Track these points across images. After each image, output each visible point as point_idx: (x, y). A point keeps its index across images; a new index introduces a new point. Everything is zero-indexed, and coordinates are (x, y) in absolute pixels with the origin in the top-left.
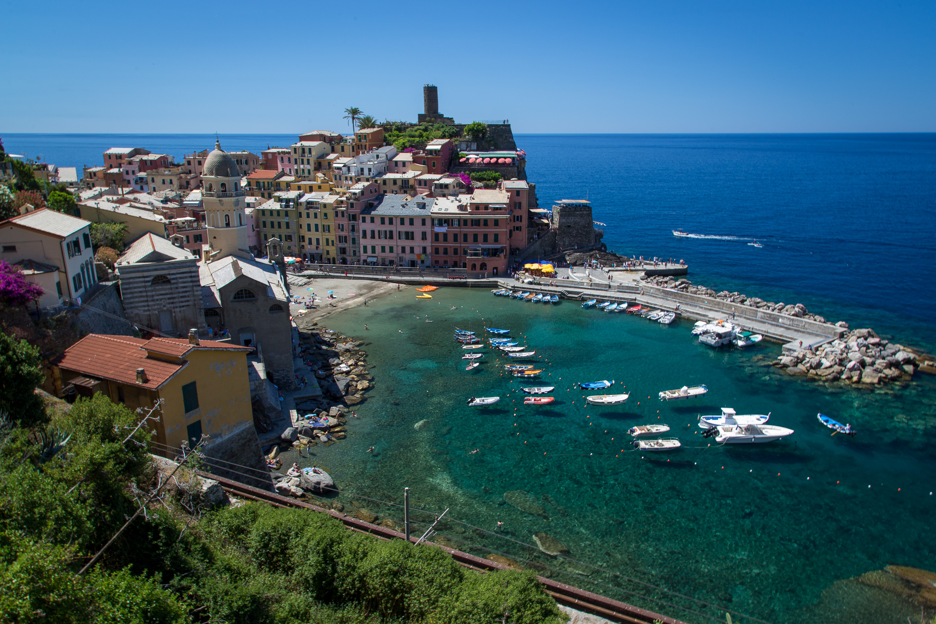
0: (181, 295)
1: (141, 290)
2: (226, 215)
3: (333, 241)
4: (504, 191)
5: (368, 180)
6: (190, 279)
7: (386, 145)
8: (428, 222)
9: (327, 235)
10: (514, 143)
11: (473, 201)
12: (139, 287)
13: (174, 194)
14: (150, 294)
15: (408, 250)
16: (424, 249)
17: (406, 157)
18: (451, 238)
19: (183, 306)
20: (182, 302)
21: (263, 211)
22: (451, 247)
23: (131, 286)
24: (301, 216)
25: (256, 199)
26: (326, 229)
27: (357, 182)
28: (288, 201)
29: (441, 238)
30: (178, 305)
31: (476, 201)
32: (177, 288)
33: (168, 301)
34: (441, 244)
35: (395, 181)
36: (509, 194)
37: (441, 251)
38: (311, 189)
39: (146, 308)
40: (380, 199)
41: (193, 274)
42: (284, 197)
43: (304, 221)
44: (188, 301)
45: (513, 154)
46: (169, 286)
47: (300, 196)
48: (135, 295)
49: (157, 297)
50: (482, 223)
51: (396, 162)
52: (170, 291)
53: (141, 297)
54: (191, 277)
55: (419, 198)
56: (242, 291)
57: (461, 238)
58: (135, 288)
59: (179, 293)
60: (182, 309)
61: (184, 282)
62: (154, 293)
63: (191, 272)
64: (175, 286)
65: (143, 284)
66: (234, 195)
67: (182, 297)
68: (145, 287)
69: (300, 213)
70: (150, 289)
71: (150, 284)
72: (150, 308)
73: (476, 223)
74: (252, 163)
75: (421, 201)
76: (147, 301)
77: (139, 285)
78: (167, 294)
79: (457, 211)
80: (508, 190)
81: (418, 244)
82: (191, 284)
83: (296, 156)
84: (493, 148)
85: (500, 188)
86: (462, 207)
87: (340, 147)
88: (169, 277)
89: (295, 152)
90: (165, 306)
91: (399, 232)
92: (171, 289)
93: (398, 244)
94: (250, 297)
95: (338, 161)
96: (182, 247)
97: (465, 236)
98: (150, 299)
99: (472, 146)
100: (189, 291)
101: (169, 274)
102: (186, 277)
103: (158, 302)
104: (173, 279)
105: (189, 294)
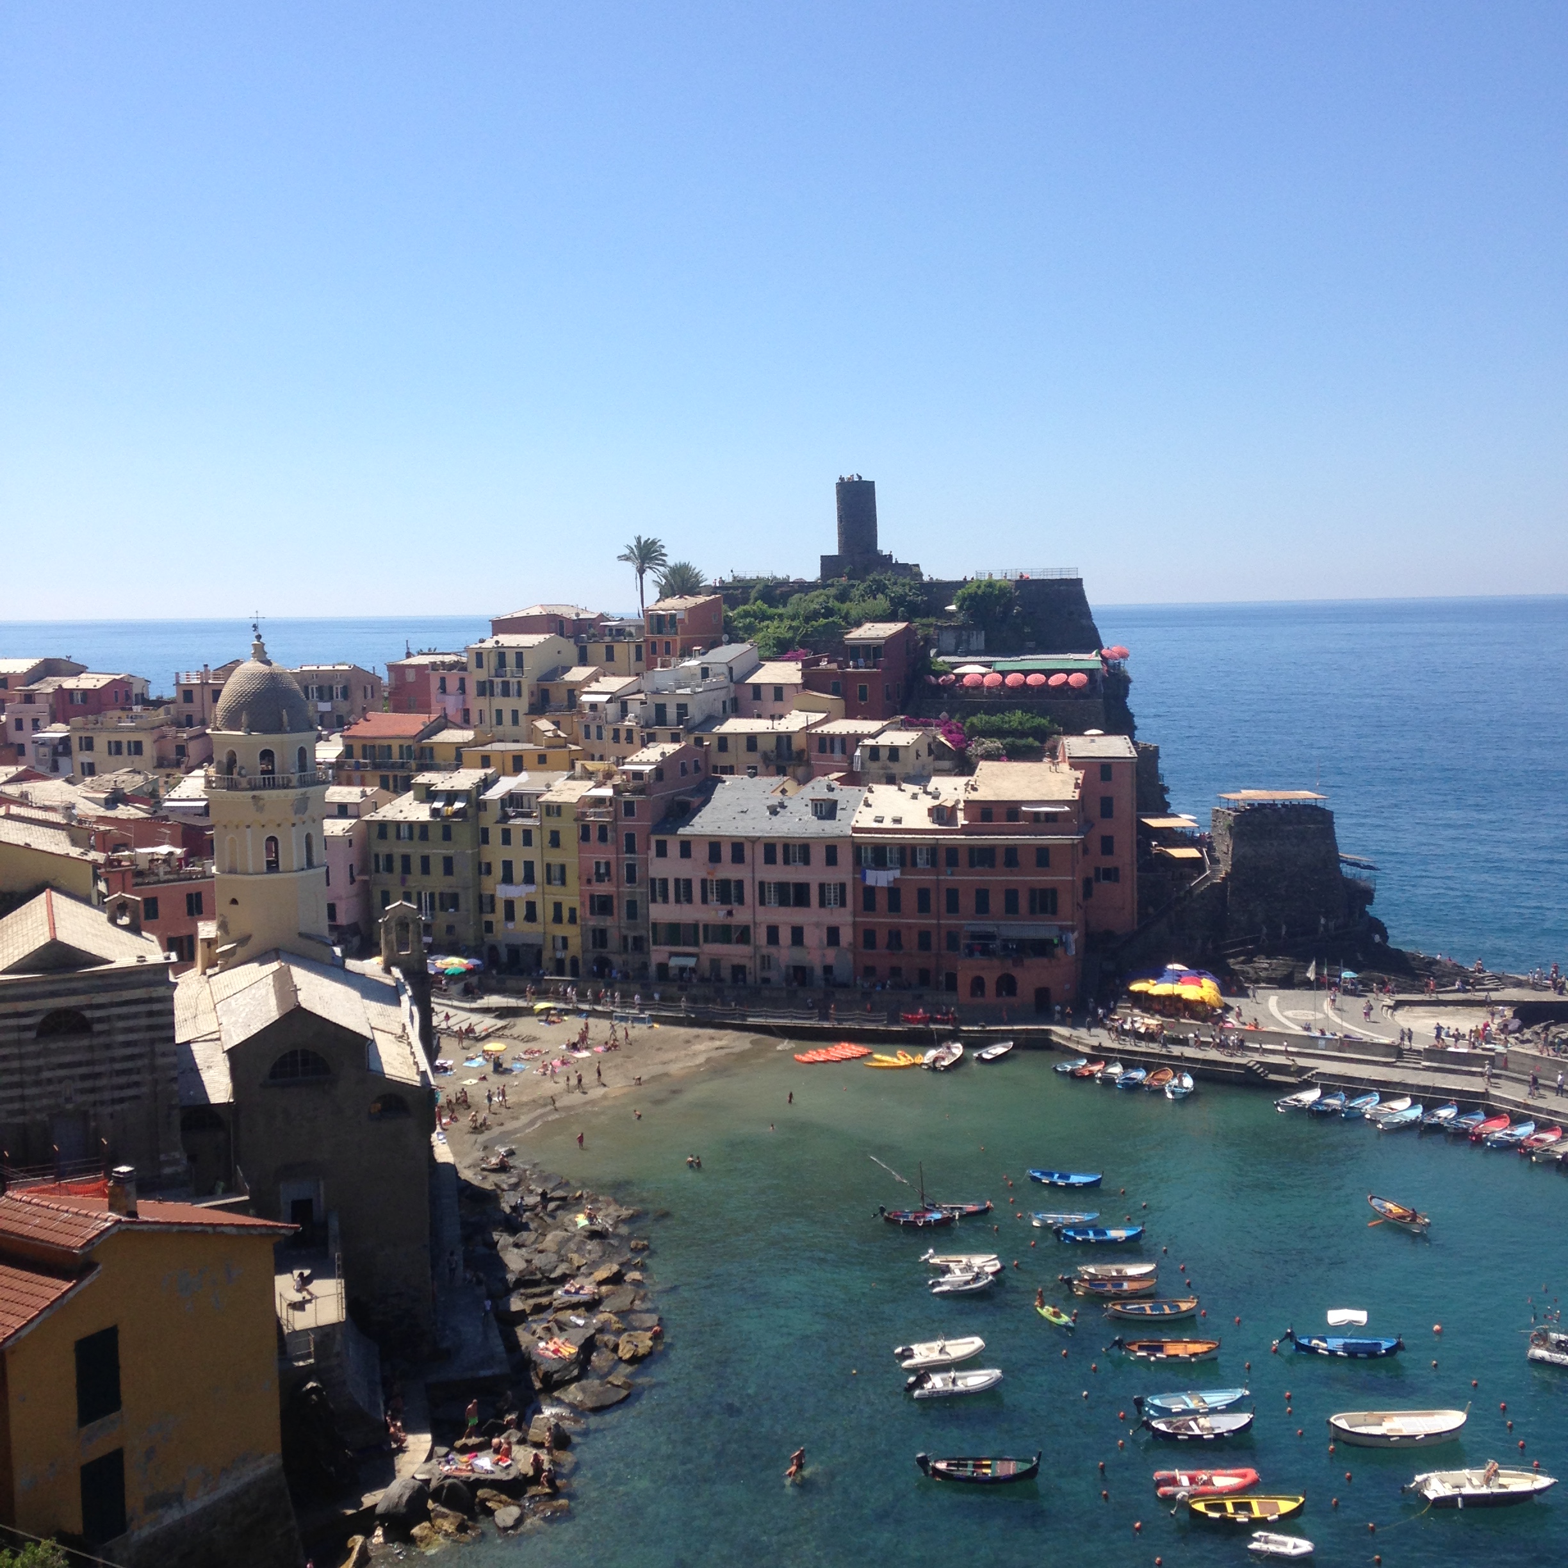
0: (118, 1066)
1: (6, 1051)
2: (272, 839)
3: (573, 911)
4: (1065, 767)
5: (675, 739)
6: (143, 1022)
7: (729, 643)
8: (845, 857)
9: (556, 893)
10: (1094, 630)
11: (974, 796)
12: (2, 1045)
13: (139, 780)
14: (29, 1063)
15: (785, 936)
16: (833, 934)
17: (785, 672)
18: (909, 900)
19: (122, 1100)
20: (121, 1087)
21: (383, 826)
22: (909, 927)
24: (485, 840)
25: (364, 794)
26: (557, 875)
27: (644, 745)
28: (451, 796)
29: (882, 901)
30: (107, 1096)
31: (981, 795)
32: (108, 1047)
33: (80, 1085)
34: (882, 920)
35: (752, 739)
36: (1080, 774)
37: (882, 938)
38: (518, 765)
39: (17, 1106)
40: (705, 791)
41: (156, 1007)
42: (441, 787)
43: (496, 853)
44: (137, 1084)
45: (1091, 660)
46: (85, 1042)
47: (486, 784)
49: (50, 1074)
50: (1000, 857)
51: (757, 687)
52: (88, 1056)
53: (4, 1071)
54: (150, 1014)
55: (818, 788)
56: (293, 1053)
57: (938, 902)
59: (113, 1060)
60: (118, 1107)
61: (131, 1030)
62: (41, 1062)
63: (150, 1000)
64: (102, 1040)
65: (14, 1036)
66: (295, 782)
67: (120, 1072)
68: (19, 1043)
69: (485, 832)
70: (31, 1048)
71: (32, 1034)
72: (27, 1105)
73: (983, 856)
74: (360, 693)
75: (824, 794)
76: (21, 1085)
77: (3, 1037)
78: (79, 1064)
79: (927, 824)
80: (1076, 763)
81: (814, 919)
83: (482, 675)
84: (1031, 644)
85: (1053, 756)
86: (941, 814)
87: (602, 649)
88: (87, 1014)
89: (480, 665)
90: (68, 1100)
91: (762, 884)
92: (91, 1048)
93: (759, 919)
94: (316, 1072)
95: (595, 686)
96: (134, 929)
97: (953, 896)
98: (27, 1078)
99: (973, 640)
101: (90, 1007)
102: (135, 1016)
103: (51, 1088)
104: (100, 1020)
105: (140, 1063)
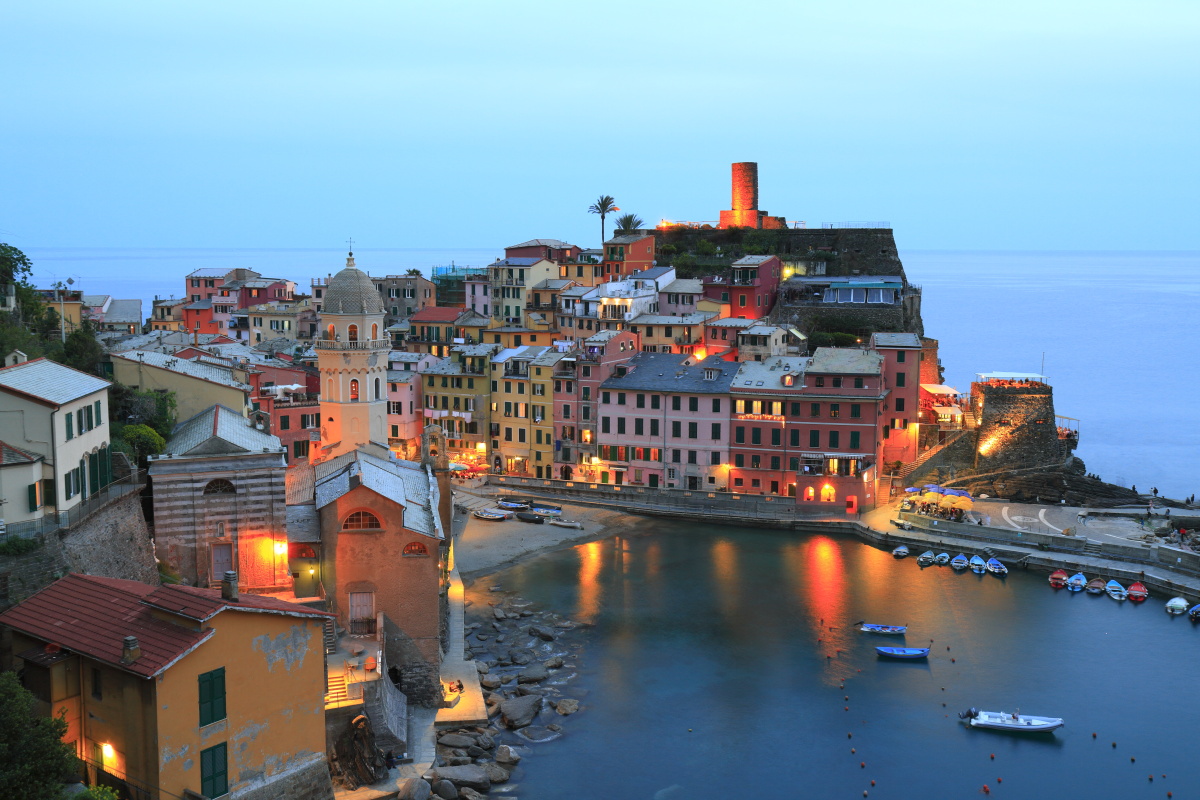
0: (251, 515)
1: (185, 503)
2: (354, 381)
3: (549, 436)
4: (874, 352)
6: (267, 489)
7: (658, 266)
8: (725, 406)
9: (538, 424)
10: (899, 263)
11: (813, 369)
12: (183, 499)
14: (199, 511)
15: (684, 457)
16: (714, 457)
18: (766, 436)
20: (252, 529)
22: (766, 454)
23: (170, 495)
24: (495, 389)
26: (539, 412)
27: (598, 331)
30: (245, 534)
31: (817, 368)
32: (245, 503)
33: (229, 527)
34: (747, 448)
35: (669, 327)
36: (882, 357)
37: (746, 460)
38: (518, 341)
39: (191, 537)
40: (638, 360)
43: (501, 397)
44: (263, 528)
46: (232, 500)
48: (175, 512)
49: (211, 518)
51: (673, 296)
52: (233, 508)
53: (184, 515)
54: (271, 484)
56: (358, 514)
57: (786, 438)
58: (177, 499)
59: (248, 511)
60: (250, 541)
61: (259, 494)
62: (206, 510)
63: (271, 476)
64: (243, 499)
65: (190, 494)
66: (369, 346)
67: (252, 520)
68: (192, 498)
69: (495, 384)
70: (200, 502)
71: (202, 493)
72: (197, 537)
76: (193, 524)
77: (183, 494)
78: (227, 513)
79: (781, 387)
80: (881, 350)
81: (703, 447)
82: (270, 497)
83: (497, 283)
85: (867, 345)
87: (575, 269)
88: (234, 482)
89: (496, 276)
90: (221, 536)
92: (235, 504)
93: (668, 446)
94: (371, 526)
95: (569, 292)
96: (266, 432)
97: (796, 434)
98: (198, 520)
99: (818, 268)
100: (264, 510)
101: (235, 478)
102: (262, 485)
103: (211, 527)
104: (241, 487)
105: (264, 514)
